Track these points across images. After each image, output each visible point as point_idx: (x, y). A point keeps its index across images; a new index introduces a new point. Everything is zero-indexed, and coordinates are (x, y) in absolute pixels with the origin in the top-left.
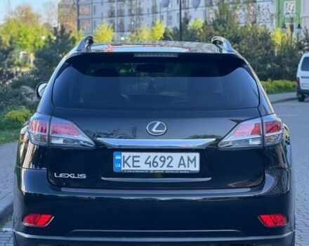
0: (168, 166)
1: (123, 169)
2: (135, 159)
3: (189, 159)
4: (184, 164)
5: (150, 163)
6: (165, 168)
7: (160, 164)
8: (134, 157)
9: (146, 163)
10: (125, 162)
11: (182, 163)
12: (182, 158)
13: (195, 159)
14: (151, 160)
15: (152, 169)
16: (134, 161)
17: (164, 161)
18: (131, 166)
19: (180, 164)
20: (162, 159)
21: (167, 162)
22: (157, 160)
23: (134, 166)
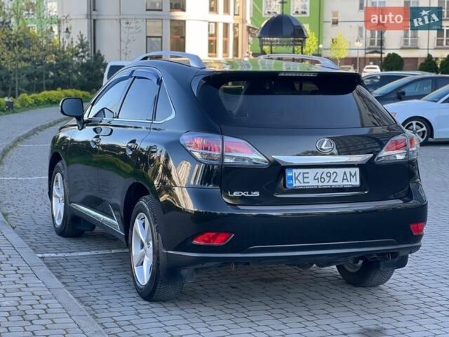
0: (334, 181)
1: (294, 185)
2: (305, 175)
3: (351, 174)
4: (347, 179)
5: (318, 179)
6: (331, 183)
7: (327, 179)
8: (304, 173)
9: (314, 179)
10: (296, 178)
11: (345, 178)
12: (345, 173)
13: (355, 174)
14: (319, 176)
15: (320, 184)
16: (304, 178)
17: (330, 177)
18: (302, 182)
19: (343, 179)
20: (329, 175)
21: (333, 177)
22: (324, 176)
23: (304, 183)
